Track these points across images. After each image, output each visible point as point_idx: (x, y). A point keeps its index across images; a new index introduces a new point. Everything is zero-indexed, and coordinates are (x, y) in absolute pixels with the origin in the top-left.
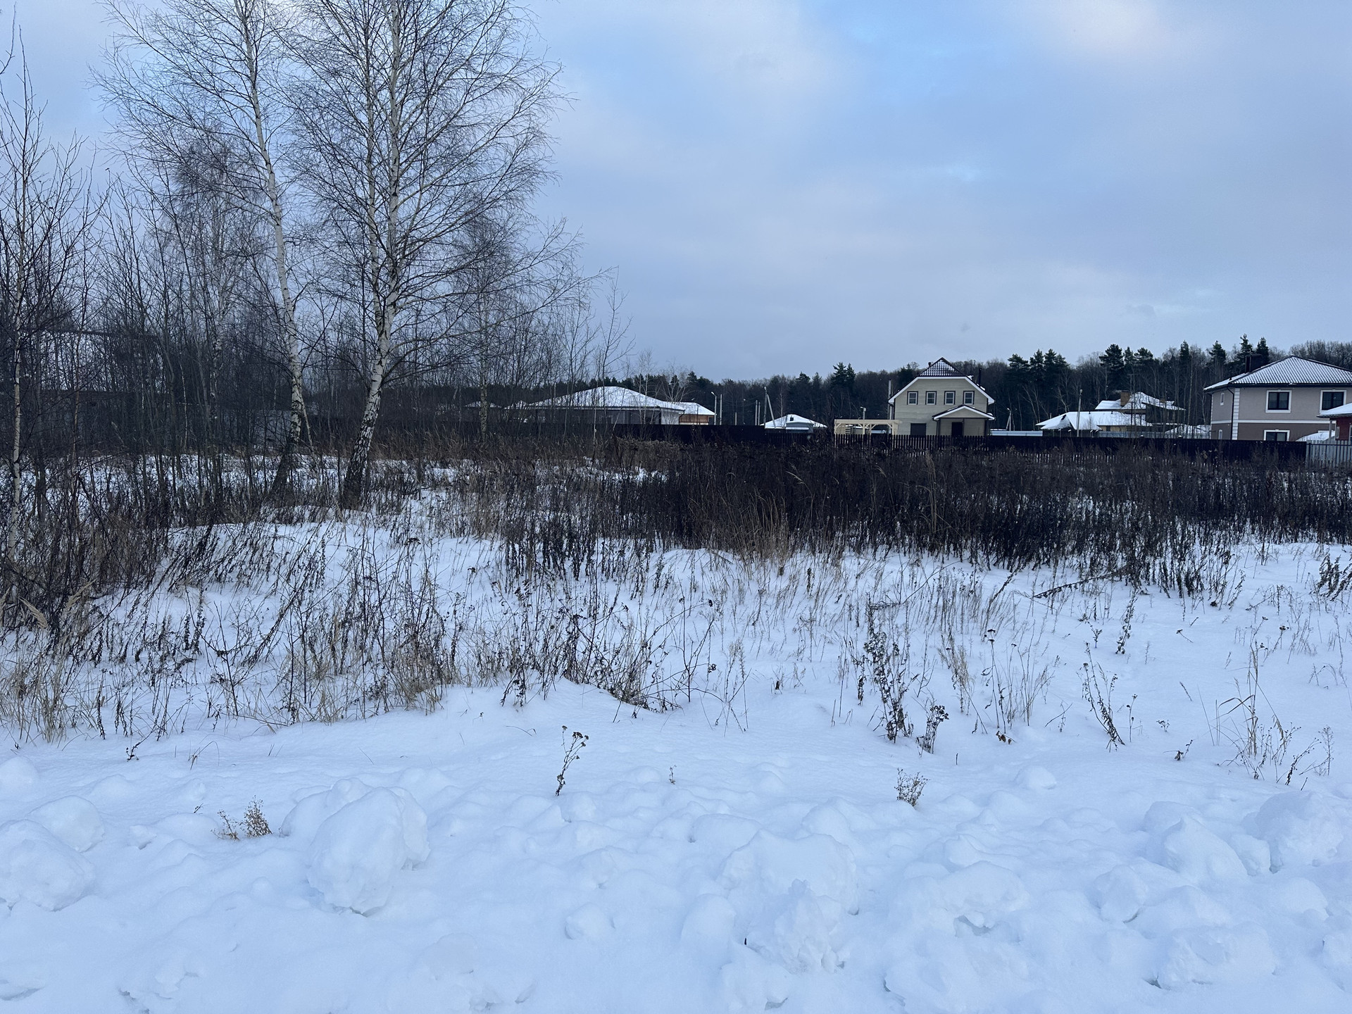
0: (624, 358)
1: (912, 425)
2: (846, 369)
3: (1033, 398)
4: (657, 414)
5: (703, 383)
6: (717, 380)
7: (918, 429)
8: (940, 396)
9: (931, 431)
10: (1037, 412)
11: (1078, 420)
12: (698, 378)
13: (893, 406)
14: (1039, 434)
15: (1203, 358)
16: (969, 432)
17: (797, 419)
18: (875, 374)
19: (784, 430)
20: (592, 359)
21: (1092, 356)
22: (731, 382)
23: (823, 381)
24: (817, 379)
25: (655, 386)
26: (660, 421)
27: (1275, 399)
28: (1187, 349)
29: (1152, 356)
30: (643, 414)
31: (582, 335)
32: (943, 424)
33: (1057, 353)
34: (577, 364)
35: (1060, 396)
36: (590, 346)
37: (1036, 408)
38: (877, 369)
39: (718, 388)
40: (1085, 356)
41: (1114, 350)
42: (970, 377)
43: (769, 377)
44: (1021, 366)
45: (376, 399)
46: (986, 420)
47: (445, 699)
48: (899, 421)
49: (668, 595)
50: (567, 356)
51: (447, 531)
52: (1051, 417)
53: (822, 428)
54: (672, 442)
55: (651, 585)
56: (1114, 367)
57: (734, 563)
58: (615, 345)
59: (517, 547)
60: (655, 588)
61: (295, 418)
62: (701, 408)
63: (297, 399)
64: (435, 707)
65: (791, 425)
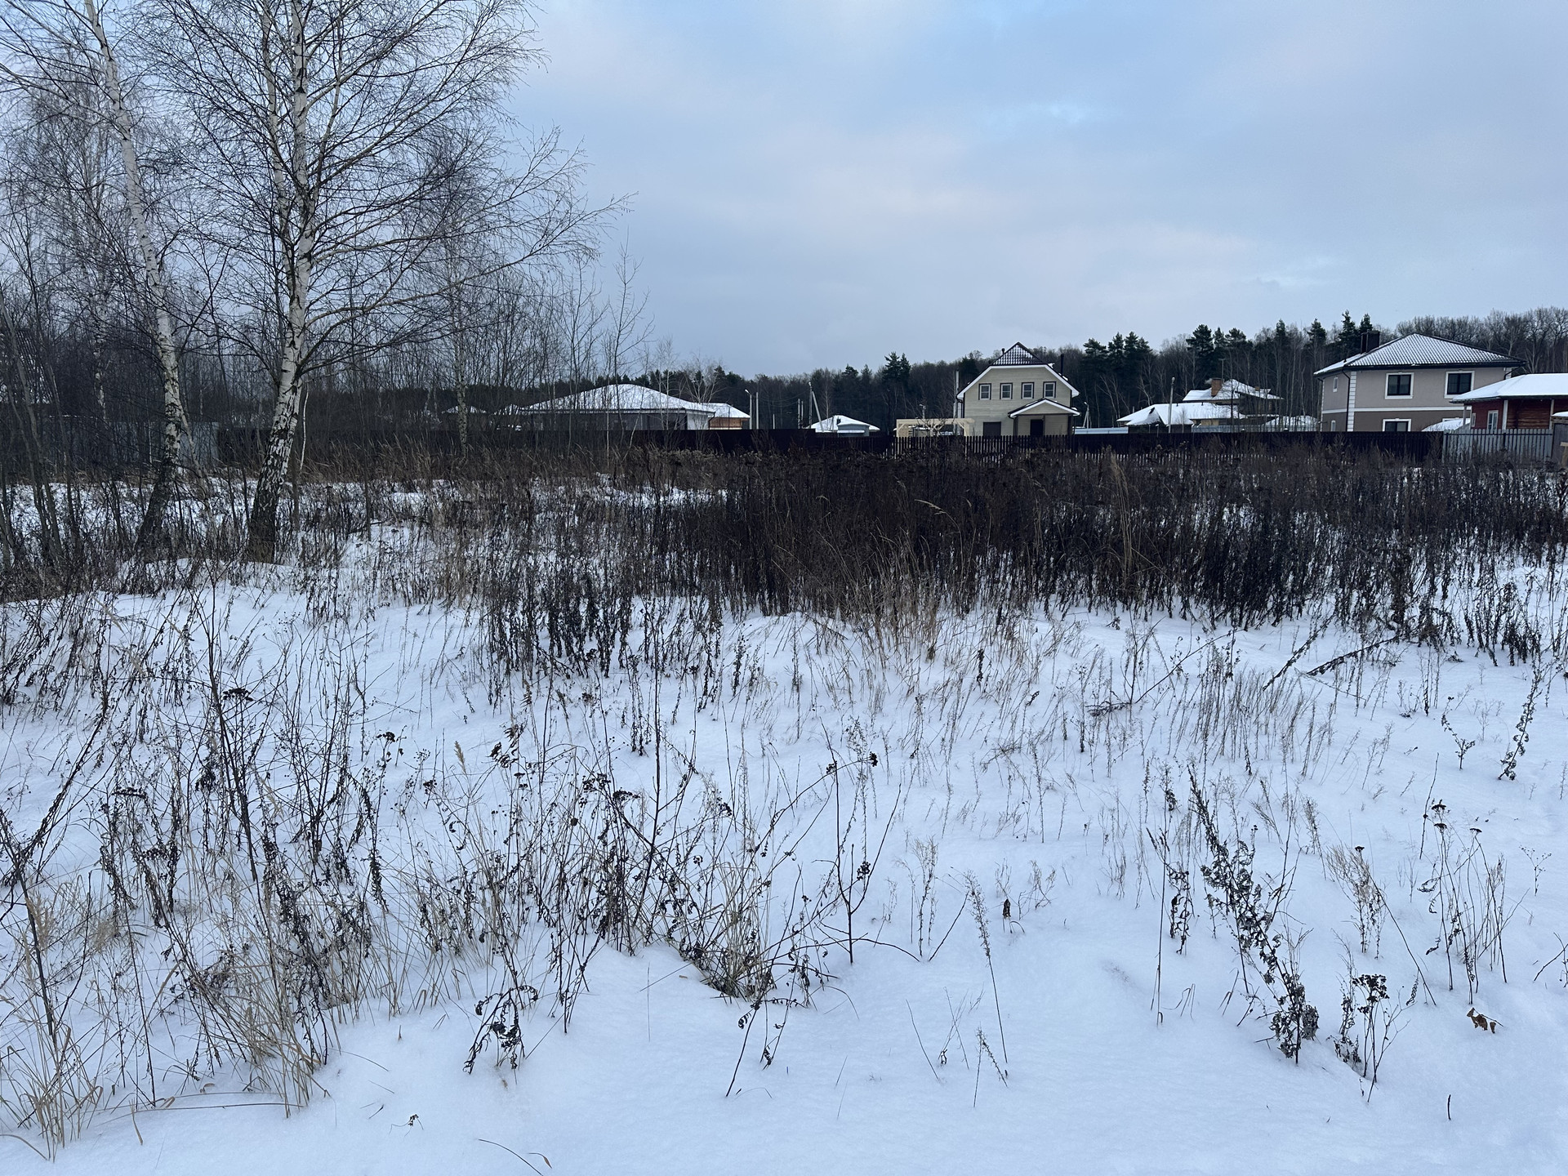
0: (641, 346)
1: (985, 424)
2: (899, 360)
3: (1112, 391)
4: (682, 417)
5: (733, 379)
6: (749, 376)
7: (992, 428)
8: (1017, 389)
9: (1007, 431)
10: (1116, 406)
11: (1167, 413)
12: (727, 373)
13: (963, 402)
14: (1124, 431)
15: (1300, 339)
16: (1049, 431)
17: (845, 420)
18: (933, 365)
19: (834, 434)
20: (601, 347)
21: (1178, 338)
22: (765, 378)
23: (873, 376)
24: (866, 372)
25: (676, 384)
26: (686, 426)
27: (1395, 383)
28: (1283, 329)
29: (1244, 337)
30: (664, 418)
31: (585, 319)
32: (1021, 421)
33: (1139, 336)
34: (580, 355)
35: (1143, 387)
36: (596, 330)
37: (1115, 400)
38: (935, 360)
39: (751, 385)
40: (1170, 339)
41: (1203, 332)
42: (1051, 365)
43: (810, 372)
44: (1098, 352)
45: (290, 399)
46: (1070, 416)
47: (336, 1062)
48: (970, 420)
49: (758, 701)
50: (567, 342)
51: (399, 595)
52: (1136, 411)
53: (878, 431)
54: (706, 452)
55: (727, 683)
56: (1202, 352)
57: (852, 639)
58: (629, 329)
59: (508, 624)
60: (735, 688)
61: (171, 429)
62: (733, 410)
63: (173, 400)
64: (312, 1088)
65: (841, 427)
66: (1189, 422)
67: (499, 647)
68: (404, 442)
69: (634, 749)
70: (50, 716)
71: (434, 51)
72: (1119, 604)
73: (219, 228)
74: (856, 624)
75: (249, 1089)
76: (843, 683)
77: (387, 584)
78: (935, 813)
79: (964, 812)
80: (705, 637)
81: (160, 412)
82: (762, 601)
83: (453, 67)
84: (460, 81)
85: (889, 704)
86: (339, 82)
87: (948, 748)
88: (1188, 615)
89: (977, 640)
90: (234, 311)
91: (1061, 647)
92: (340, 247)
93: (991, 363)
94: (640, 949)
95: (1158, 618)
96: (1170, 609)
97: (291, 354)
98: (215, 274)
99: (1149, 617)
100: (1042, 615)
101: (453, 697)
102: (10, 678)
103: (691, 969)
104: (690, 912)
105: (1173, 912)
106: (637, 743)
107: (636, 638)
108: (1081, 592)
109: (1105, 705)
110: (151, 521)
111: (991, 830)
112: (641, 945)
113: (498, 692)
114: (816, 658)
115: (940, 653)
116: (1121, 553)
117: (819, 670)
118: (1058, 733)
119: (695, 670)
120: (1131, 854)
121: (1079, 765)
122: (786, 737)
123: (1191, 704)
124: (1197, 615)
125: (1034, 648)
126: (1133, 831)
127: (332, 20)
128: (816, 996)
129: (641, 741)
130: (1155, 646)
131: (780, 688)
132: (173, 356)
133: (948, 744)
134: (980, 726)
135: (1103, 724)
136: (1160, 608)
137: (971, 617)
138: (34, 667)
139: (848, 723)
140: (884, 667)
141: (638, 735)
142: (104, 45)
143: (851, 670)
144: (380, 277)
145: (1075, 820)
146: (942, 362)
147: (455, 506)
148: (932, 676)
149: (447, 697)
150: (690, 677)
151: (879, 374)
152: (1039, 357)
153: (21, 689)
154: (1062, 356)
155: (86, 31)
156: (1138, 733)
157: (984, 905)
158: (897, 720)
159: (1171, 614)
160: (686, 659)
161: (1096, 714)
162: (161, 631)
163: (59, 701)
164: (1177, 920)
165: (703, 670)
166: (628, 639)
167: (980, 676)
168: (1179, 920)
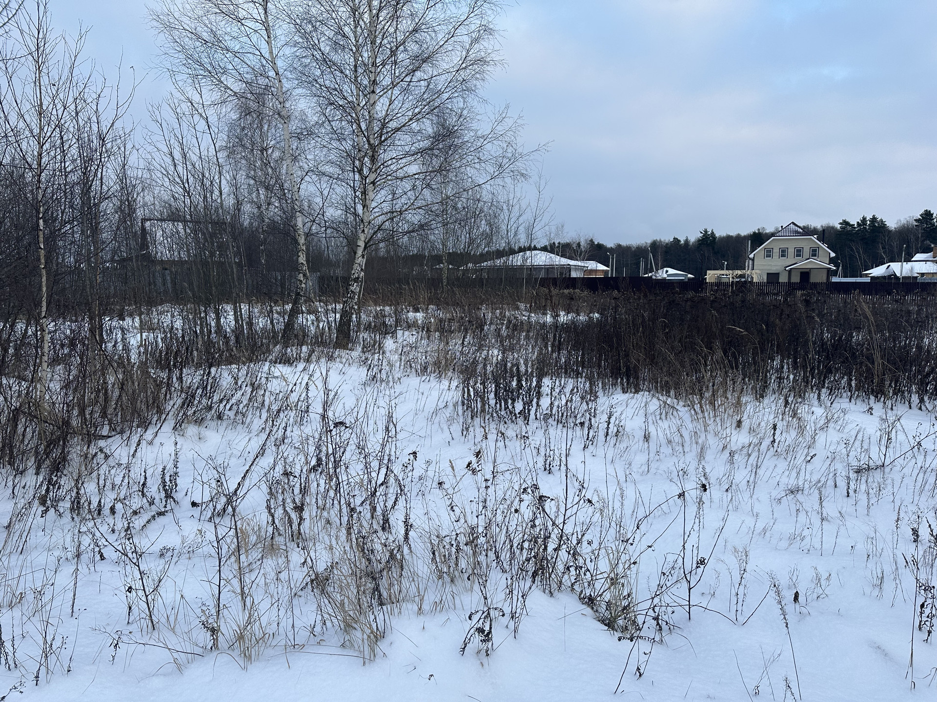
0: (547, 228)
1: (768, 274)
2: (709, 233)
3: (859, 253)
4: (568, 270)
5: (600, 246)
6: (610, 244)
7: (773, 277)
8: (791, 251)
9: (783, 279)
10: (861, 264)
11: (897, 268)
12: (596, 243)
13: (753, 260)
14: (868, 280)
16: (814, 279)
17: (671, 271)
18: (732, 236)
19: (664, 279)
20: (523, 229)
21: (908, 219)
22: (619, 246)
23: (691, 243)
24: (687, 241)
25: (565, 250)
26: (570, 275)
30: (557, 270)
31: (515, 212)
32: (793, 273)
33: (879, 217)
34: (511, 234)
35: (881, 251)
36: (521, 220)
37: (860, 259)
38: (733, 233)
39: (611, 250)
40: (902, 219)
41: (927, 214)
42: (815, 236)
43: (649, 241)
44: (849, 228)
45: (360, 261)
46: (829, 270)
47: (389, 637)
48: (758, 271)
49: (623, 446)
50: (504, 227)
51: (413, 370)
52: (876, 267)
53: (693, 278)
54: (582, 290)
55: (602, 433)
56: (926, 227)
57: (683, 411)
58: (540, 218)
59: (471, 390)
60: (606, 437)
61: (301, 277)
62: (599, 265)
63: (302, 261)
64: (377, 650)
65: (669, 276)
66: (916, 275)
67: (466, 403)
68: (414, 284)
69: (545, 469)
70: (240, 427)
71: (445, 66)
72: (872, 398)
73: (329, 169)
74: (685, 401)
75: (343, 646)
76: (677, 439)
77: (407, 363)
78: (744, 529)
79: (765, 531)
80: (588, 404)
81: (295, 267)
82: (622, 384)
83: (454, 73)
84: (457, 81)
85: (709, 456)
86: (394, 85)
87: (752, 487)
88: (923, 407)
89: (772, 417)
90: (333, 213)
91: (831, 425)
92: (389, 178)
93: (773, 235)
94: (556, 593)
95: (901, 409)
96: (909, 403)
97: (362, 237)
98: (325, 193)
99: (894, 408)
100: (816, 402)
101: (442, 430)
102: (222, 406)
103: (588, 611)
104: (585, 574)
105: (921, 613)
106: (547, 466)
107: (545, 402)
108: (844, 388)
109: (865, 466)
110: (289, 326)
111: (784, 544)
112: (556, 591)
113: (467, 429)
114: (659, 421)
115: (746, 424)
116: (873, 363)
117: (661, 430)
118: (831, 483)
119: (582, 424)
120: (888, 569)
121: (847, 506)
122: (640, 471)
123: (929, 470)
124: (930, 407)
125: (813, 425)
126: (888, 553)
127: (392, 52)
128: (667, 638)
129: (550, 465)
130: (901, 428)
131: (636, 439)
132: (303, 237)
133: (752, 485)
134: (774, 474)
135: (863, 480)
136: (903, 402)
137: (766, 401)
138: (233, 401)
139: (682, 466)
140: (706, 431)
141: (548, 461)
142: (277, 74)
143: (683, 431)
144: (409, 193)
145: (845, 543)
146: (739, 234)
147: (441, 320)
148: (740, 439)
149: (439, 430)
150: (578, 428)
151: (695, 242)
152: (807, 231)
153: (227, 412)
154: (824, 230)
155: (268, 67)
156: (889, 487)
157: (782, 593)
158: (716, 467)
159: (910, 406)
160: (576, 417)
161: (858, 471)
162: (295, 385)
163: (244, 419)
164: (924, 619)
165: (586, 425)
166: (541, 403)
167: (774, 441)
168: (927, 619)
